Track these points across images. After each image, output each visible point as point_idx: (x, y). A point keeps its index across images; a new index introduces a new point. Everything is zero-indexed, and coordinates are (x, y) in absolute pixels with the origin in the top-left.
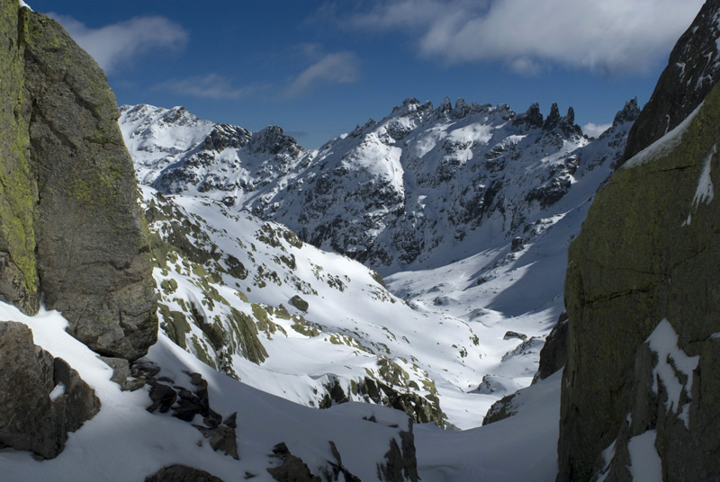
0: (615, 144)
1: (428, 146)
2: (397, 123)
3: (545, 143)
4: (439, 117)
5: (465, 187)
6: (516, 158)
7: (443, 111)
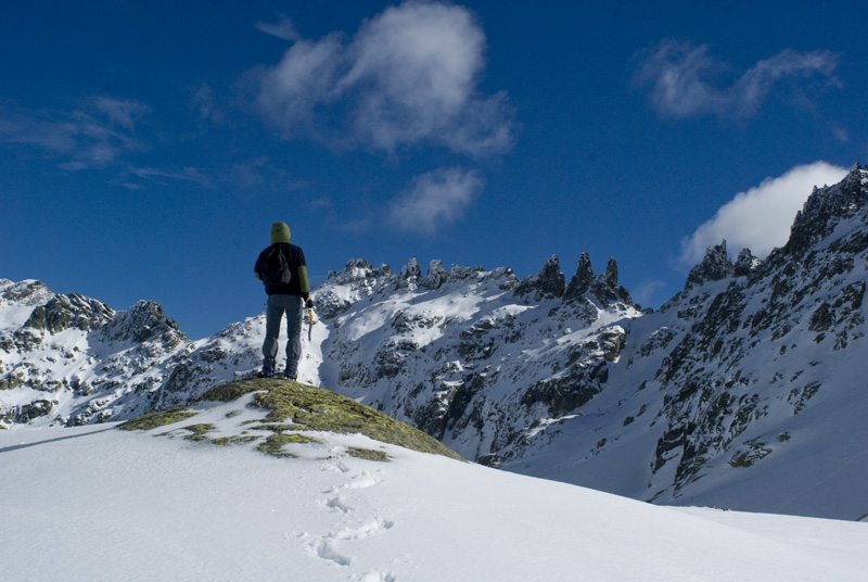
0: (689, 313)
1: (371, 325)
2: (330, 293)
3: (566, 316)
4: (398, 287)
5: (417, 383)
6: (513, 339)
7: (407, 277)
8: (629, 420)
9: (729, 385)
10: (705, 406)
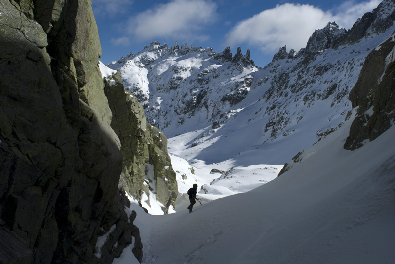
0: (273, 71)
1: (164, 69)
2: (146, 55)
3: (233, 69)
4: (171, 53)
5: (185, 92)
6: (216, 77)
7: (174, 50)
8: (256, 113)
9: (284, 114)
10: (278, 118)
